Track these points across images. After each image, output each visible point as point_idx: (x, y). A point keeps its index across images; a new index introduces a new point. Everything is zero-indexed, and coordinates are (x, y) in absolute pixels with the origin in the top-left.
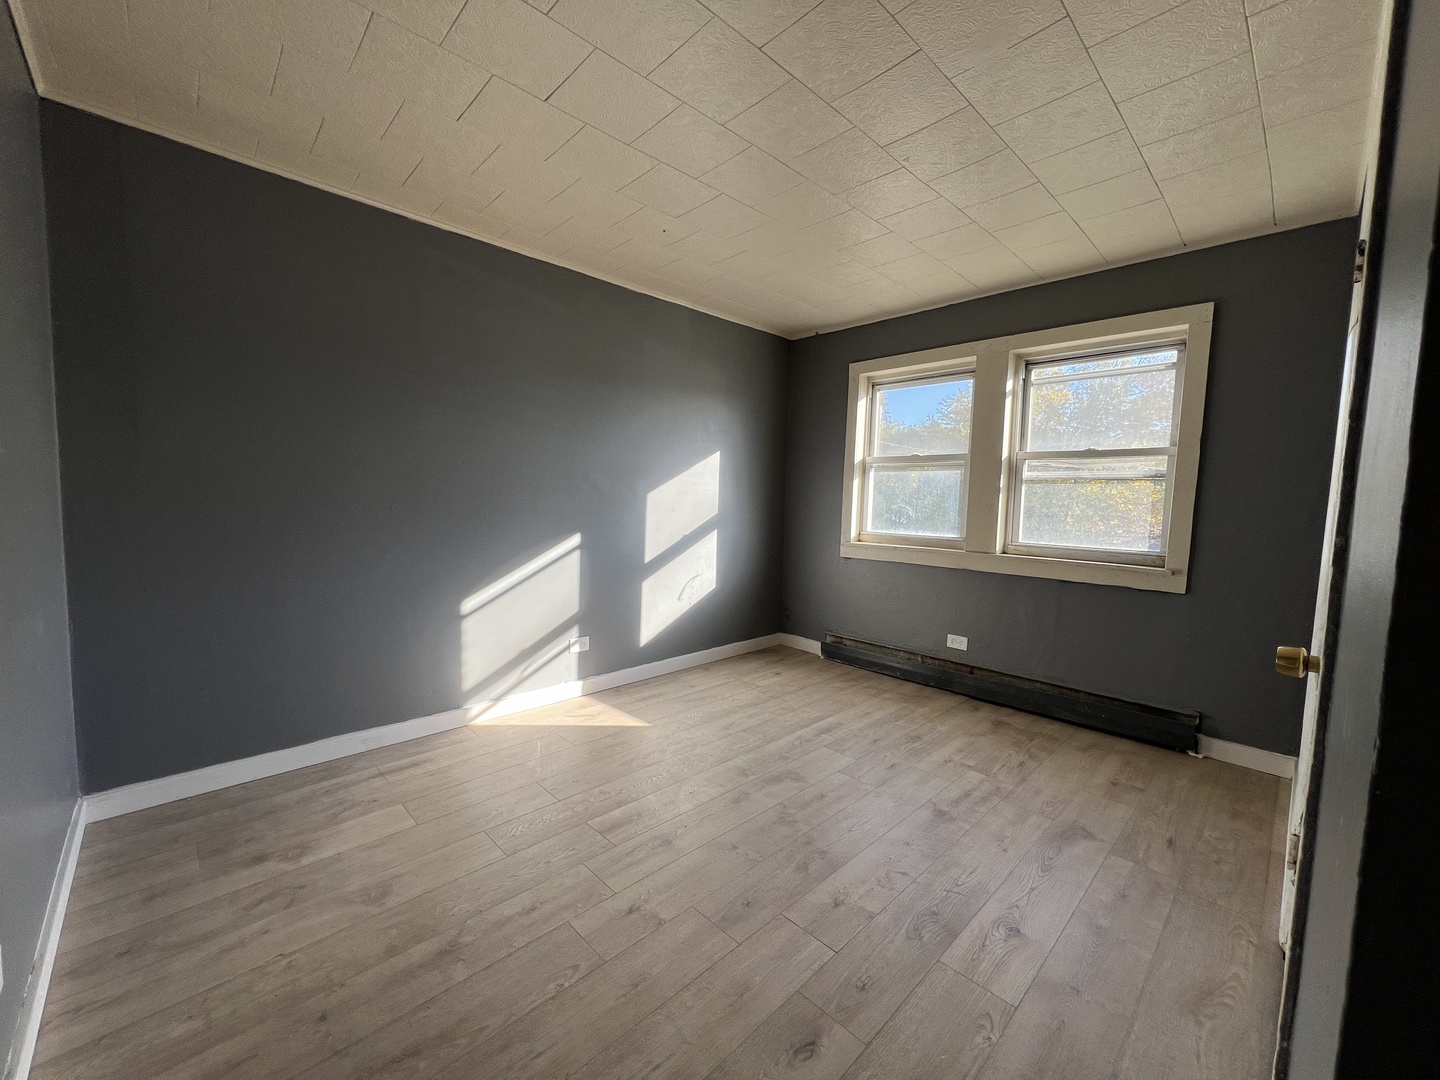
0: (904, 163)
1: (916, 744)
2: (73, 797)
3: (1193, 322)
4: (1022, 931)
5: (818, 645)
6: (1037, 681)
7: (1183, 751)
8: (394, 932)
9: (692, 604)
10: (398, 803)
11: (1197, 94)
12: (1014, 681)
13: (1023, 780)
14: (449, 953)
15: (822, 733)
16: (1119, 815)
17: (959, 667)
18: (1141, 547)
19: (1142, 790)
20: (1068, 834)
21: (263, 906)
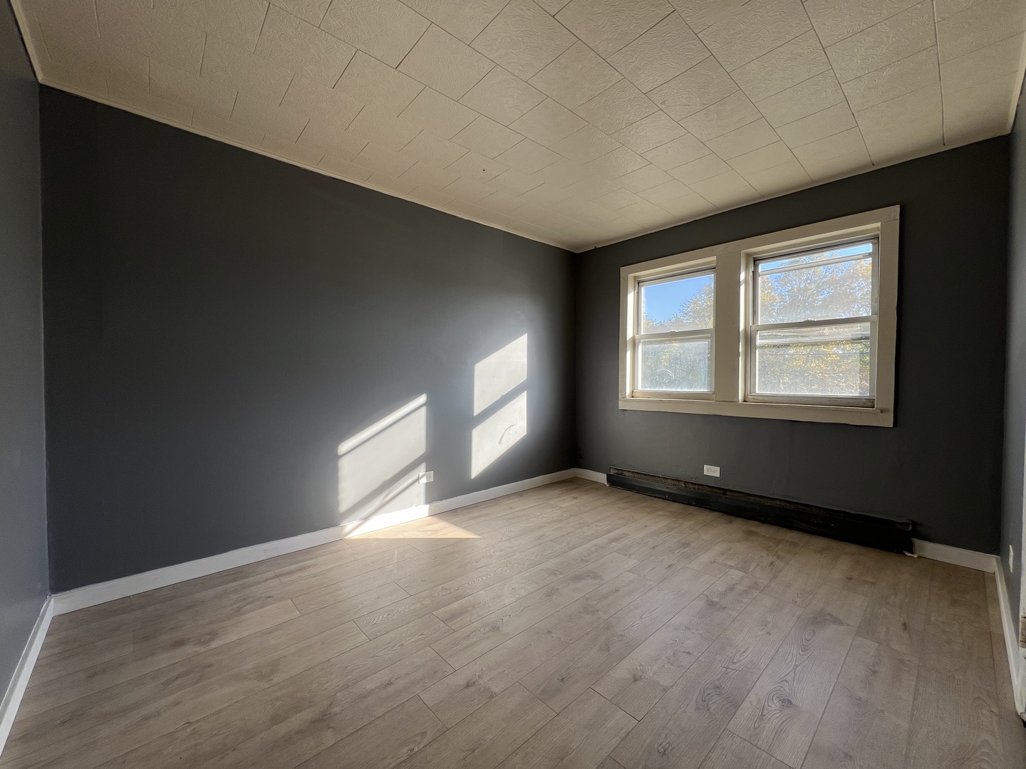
0: (661, 106)
1: (686, 549)
2: (43, 596)
3: (884, 221)
4: (793, 703)
5: (604, 476)
6: (777, 499)
7: (901, 553)
8: (278, 703)
9: (510, 446)
10: (288, 599)
11: (888, 37)
12: (758, 499)
13: (776, 577)
14: (322, 721)
15: (613, 541)
16: (857, 604)
17: (715, 490)
18: (854, 393)
19: (873, 584)
20: (819, 619)
21: (178, 682)
